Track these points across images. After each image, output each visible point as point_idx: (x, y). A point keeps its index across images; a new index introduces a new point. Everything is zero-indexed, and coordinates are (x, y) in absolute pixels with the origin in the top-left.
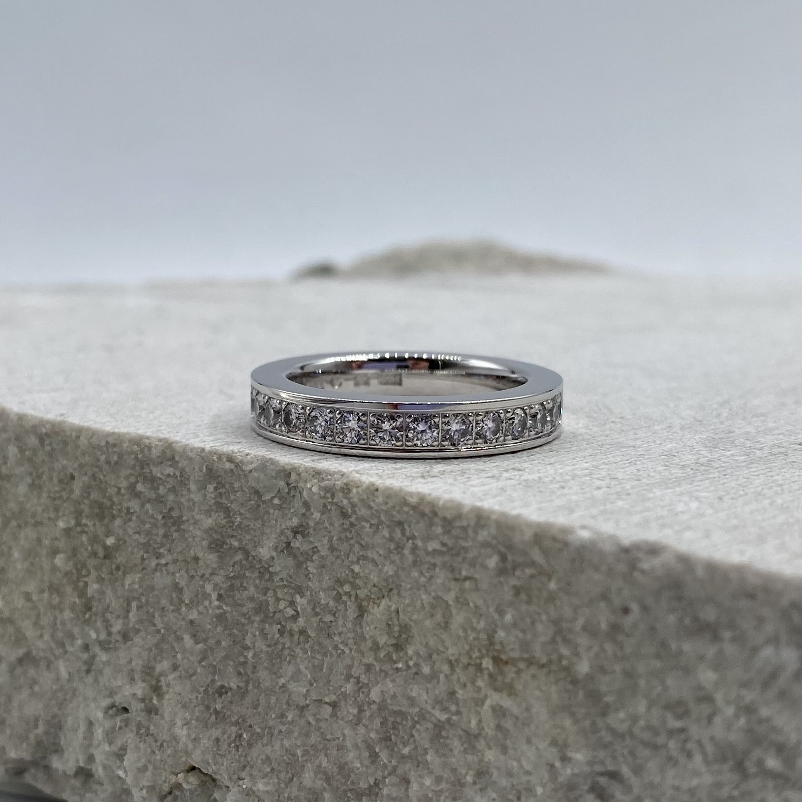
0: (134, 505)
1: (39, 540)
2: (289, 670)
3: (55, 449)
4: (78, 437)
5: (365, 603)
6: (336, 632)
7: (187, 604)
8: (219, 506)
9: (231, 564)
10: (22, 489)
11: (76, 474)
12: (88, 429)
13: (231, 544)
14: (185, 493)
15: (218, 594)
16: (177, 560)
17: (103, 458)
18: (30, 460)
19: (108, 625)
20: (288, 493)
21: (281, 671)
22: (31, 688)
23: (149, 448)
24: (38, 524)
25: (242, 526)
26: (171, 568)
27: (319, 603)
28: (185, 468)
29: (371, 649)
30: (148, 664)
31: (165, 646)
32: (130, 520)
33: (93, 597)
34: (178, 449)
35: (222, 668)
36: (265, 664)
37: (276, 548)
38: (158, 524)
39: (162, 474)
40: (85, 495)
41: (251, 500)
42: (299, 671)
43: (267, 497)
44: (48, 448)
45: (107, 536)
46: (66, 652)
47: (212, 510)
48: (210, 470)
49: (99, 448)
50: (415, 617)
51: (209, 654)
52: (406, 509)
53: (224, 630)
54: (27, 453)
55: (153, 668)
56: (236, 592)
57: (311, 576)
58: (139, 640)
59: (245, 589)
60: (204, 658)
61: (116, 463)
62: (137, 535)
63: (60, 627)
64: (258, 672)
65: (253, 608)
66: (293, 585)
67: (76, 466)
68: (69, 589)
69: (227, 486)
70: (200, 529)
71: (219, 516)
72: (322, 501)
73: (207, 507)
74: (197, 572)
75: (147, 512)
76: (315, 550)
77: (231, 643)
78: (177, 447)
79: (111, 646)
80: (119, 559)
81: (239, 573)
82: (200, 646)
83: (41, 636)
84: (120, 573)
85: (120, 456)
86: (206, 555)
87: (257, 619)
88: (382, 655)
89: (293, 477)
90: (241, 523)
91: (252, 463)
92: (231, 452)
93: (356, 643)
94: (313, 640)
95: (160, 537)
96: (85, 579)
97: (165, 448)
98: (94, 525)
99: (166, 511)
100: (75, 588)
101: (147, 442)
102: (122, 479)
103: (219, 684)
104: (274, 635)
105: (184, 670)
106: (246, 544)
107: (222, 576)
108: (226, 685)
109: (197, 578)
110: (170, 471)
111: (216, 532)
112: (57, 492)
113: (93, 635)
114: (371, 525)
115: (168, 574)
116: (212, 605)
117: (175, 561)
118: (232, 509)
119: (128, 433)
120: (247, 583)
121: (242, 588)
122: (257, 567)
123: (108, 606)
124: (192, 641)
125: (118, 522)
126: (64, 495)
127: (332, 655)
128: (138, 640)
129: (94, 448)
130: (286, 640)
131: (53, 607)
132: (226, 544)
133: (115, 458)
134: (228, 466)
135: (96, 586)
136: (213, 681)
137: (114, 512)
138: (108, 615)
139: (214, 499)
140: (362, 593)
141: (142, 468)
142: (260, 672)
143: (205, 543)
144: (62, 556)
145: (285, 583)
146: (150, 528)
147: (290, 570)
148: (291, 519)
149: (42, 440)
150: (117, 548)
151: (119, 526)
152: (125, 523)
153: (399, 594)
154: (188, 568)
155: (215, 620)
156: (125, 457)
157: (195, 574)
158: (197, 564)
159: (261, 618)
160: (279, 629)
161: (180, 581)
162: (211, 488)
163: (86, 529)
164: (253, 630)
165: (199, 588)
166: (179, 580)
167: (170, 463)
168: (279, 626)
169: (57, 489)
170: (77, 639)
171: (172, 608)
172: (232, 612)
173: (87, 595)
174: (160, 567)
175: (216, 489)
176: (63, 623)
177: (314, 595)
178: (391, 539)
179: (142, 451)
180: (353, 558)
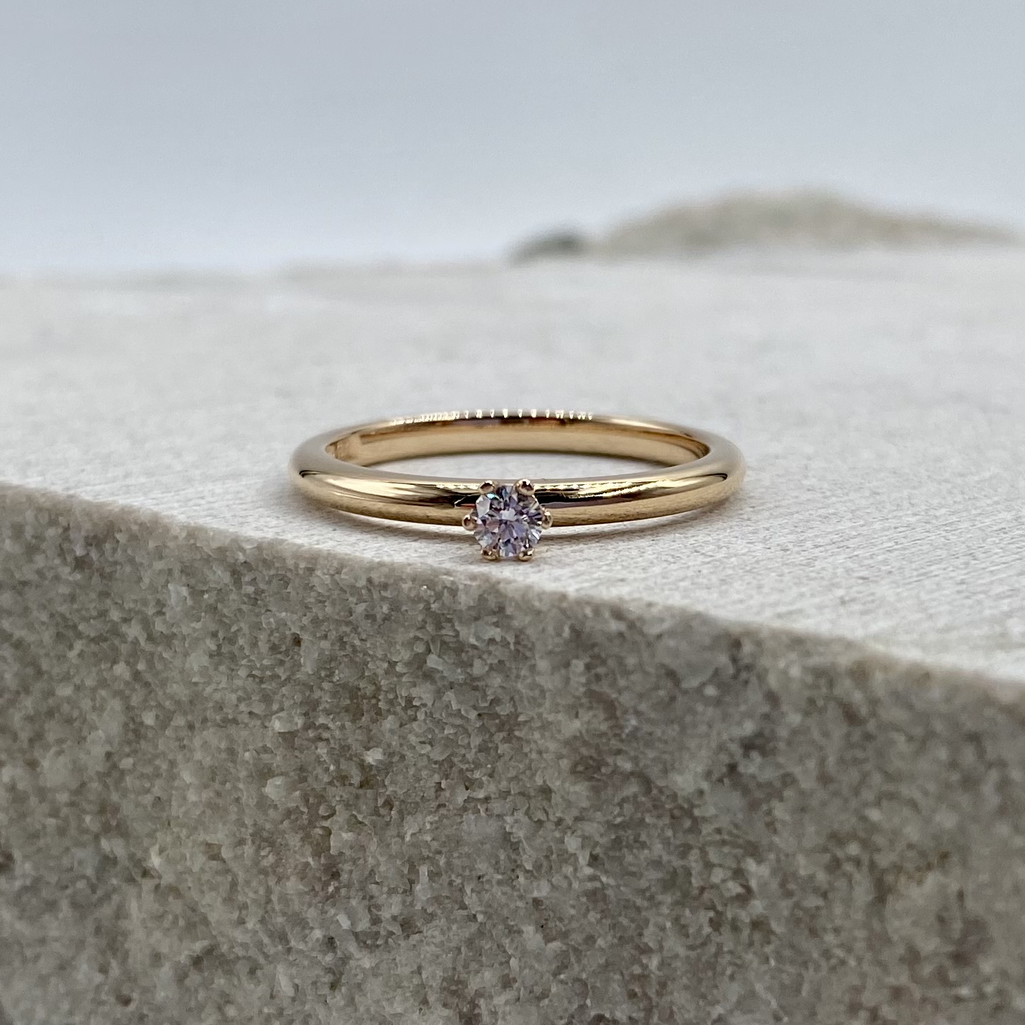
0: (424, 693)
1: (231, 752)
2: (734, 991)
3: (263, 591)
4: (311, 570)
5: (889, 878)
6: (829, 926)
7: (528, 871)
8: (595, 698)
9: (616, 800)
10: (197, 661)
11: (305, 637)
12: (330, 556)
13: (615, 764)
14: (523, 673)
15: (591, 855)
16: (508, 793)
17: (361, 608)
18: (213, 609)
19: (372, 906)
20: (735, 677)
21: (715, 992)
22: (220, 1008)
23: (454, 591)
24: (227, 722)
25: (639, 735)
26: (496, 807)
27: (795, 875)
28: (525, 628)
29: (902, 960)
30: (454, 975)
31: (487, 945)
32: (415, 719)
33: (341, 854)
34: (510, 595)
35: (598, 985)
36: (685, 980)
37: (708, 775)
38: (470, 729)
39: (478, 638)
40: (323, 674)
41: (657, 688)
42: (752, 994)
43: (693, 683)
44: (251, 589)
45: (368, 749)
46: (289, 950)
47: (581, 705)
48: (577, 633)
49: (354, 590)
50: (1000, 906)
51: (573, 959)
52: (989, 712)
53: (601, 919)
54: (206, 596)
55: (462, 983)
56: (626, 850)
57: (778, 826)
58: (436, 933)
59: (643, 845)
60: (563, 967)
61: (387, 618)
62: (428, 748)
63: (277, 908)
64: (672, 993)
65: (658, 880)
66: (741, 841)
67: (305, 621)
68: (294, 840)
69: (611, 663)
70: (552, 737)
71: (595, 716)
72: (807, 693)
73: (570, 701)
74: (547, 813)
75: (448, 706)
76: (788, 780)
77: (616, 941)
78: (509, 590)
79: (378, 943)
80: (391, 789)
81: (631, 818)
82: (556, 945)
83: (241, 922)
84: (392, 812)
85: (395, 606)
86: (567, 785)
87: (668, 899)
88: (927, 970)
89: (747, 648)
90: (636, 729)
91: (662, 620)
92: (617, 601)
93: (870, 947)
94: (780, 940)
95: (474, 751)
96: (326, 824)
97: (484, 592)
98: (343, 727)
99: (486, 705)
100: (306, 838)
101: (448, 579)
102: (398, 647)
103: (593, 1013)
104: (701, 927)
105: (525, 988)
106: (646, 766)
107: (598, 822)
108: (607, 1015)
109: (550, 826)
110: (496, 633)
111: (586, 743)
112: (267, 668)
113: (345, 923)
114: (910, 739)
115: (490, 816)
116: (578, 874)
117: (505, 794)
118: (619, 703)
119: (409, 565)
120: (648, 835)
121: (638, 845)
122: (667, 806)
123: (372, 872)
124: (539, 937)
125: (389, 723)
126: (282, 673)
127: (817, 968)
128: (433, 932)
129: (341, 589)
130: (726, 938)
131: (264, 872)
132: (607, 764)
133: (385, 609)
134: (614, 626)
135: (347, 836)
136: (582, 1007)
137: (381, 705)
138: (373, 888)
139: (583, 685)
140: (884, 860)
141: (439, 627)
142: (675, 994)
143: (565, 764)
144: (279, 781)
145: (726, 837)
146: (456, 733)
147: (735, 815)
148: (740, 724)
149: (236, 574)
150: (386, 767)
151: (392, 731)
152: (401, 726)
153: (964, 863)
154: (529, 808)
155: (584, 899)
156: (404, 608)
157: (542, 818)
158: (549, 800)
159: (674, 898)
160: (711, 920)
161: (514, 830)
162: (579, 665)
163: (326, 735)
164: (659, 921)
165: (551, 844)
166: (512, 827)
167: (495, 620)
168: (712, 914)
169: (265, 662)
170: (312, 928)
171: (500, 877)
172: (618, 886)
173: (329, 850)
174: (473, 804)
175: (588, 667)
176: (284, 899)
177: (783, 858)
178: (953, 765)
179: (439, 596)
180: (869, 795)
